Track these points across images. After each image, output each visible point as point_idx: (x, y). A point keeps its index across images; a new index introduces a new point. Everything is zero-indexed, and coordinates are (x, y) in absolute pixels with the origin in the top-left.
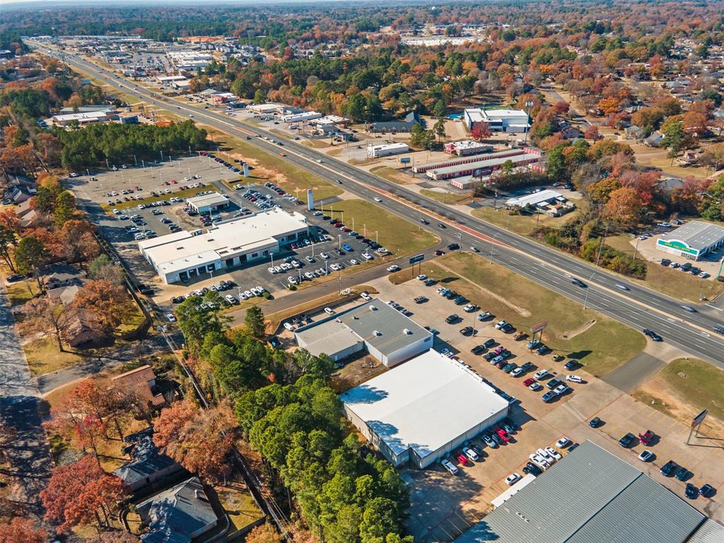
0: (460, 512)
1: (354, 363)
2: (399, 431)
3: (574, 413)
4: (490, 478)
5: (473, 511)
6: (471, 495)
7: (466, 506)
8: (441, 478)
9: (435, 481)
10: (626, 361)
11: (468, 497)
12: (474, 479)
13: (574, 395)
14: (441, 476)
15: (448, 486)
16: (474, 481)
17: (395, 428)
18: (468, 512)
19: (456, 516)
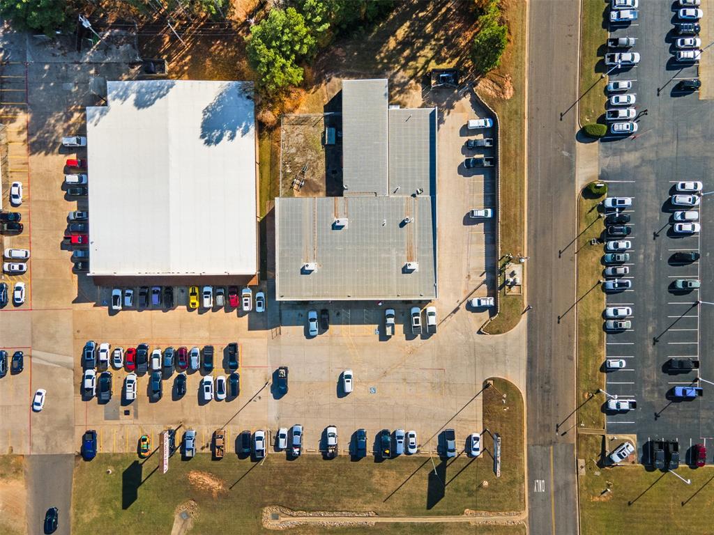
0: (23, 108)
1: (322, 164)
2: (135, 109)
3: (52, 357)
4: (38, 174)
5: (13, 120)
6: (30, 135)
7: (23, 118)
8: (71, 122)
9: (72, 115)
10: (72, 526)
11: (30, 129)
12: (46, 154)
13: (75, 392)
14: (74, 125)
15: (57, 121)
16: (43, 153)
17: (143, 107)
18: (15, 114)
19: (22, 101)
